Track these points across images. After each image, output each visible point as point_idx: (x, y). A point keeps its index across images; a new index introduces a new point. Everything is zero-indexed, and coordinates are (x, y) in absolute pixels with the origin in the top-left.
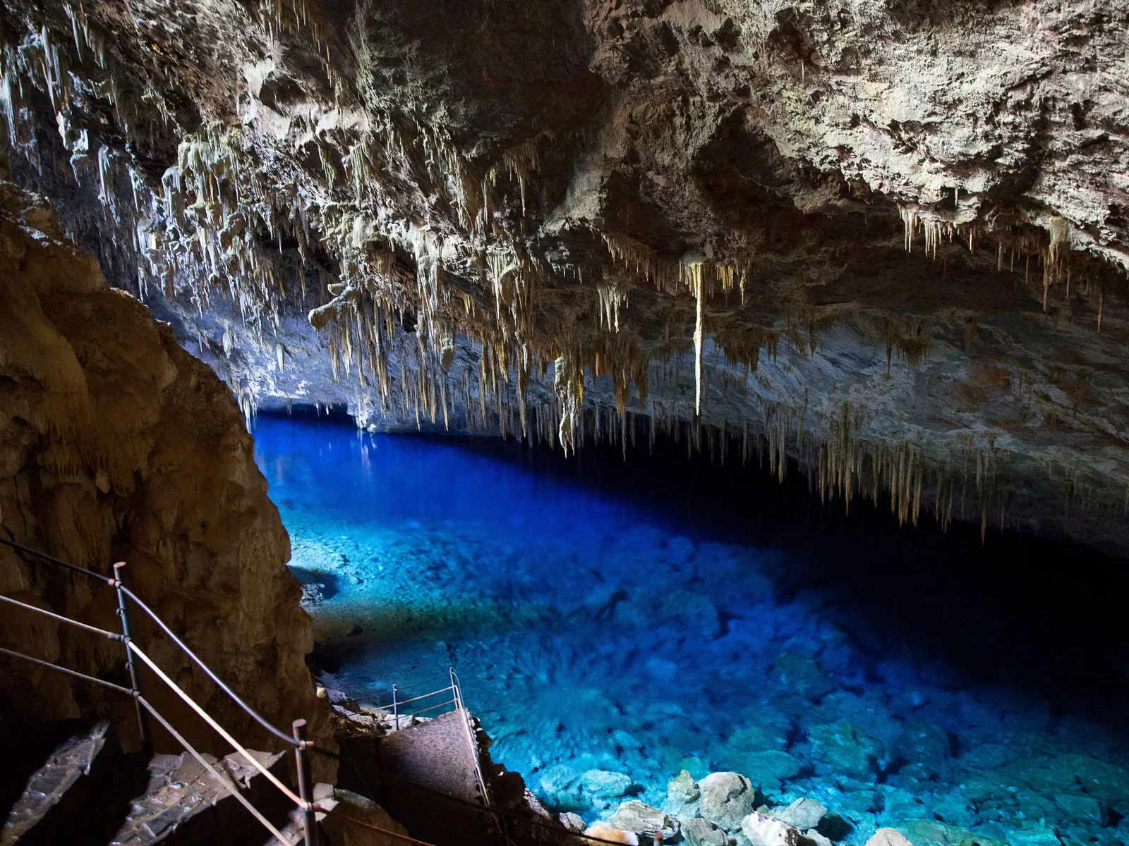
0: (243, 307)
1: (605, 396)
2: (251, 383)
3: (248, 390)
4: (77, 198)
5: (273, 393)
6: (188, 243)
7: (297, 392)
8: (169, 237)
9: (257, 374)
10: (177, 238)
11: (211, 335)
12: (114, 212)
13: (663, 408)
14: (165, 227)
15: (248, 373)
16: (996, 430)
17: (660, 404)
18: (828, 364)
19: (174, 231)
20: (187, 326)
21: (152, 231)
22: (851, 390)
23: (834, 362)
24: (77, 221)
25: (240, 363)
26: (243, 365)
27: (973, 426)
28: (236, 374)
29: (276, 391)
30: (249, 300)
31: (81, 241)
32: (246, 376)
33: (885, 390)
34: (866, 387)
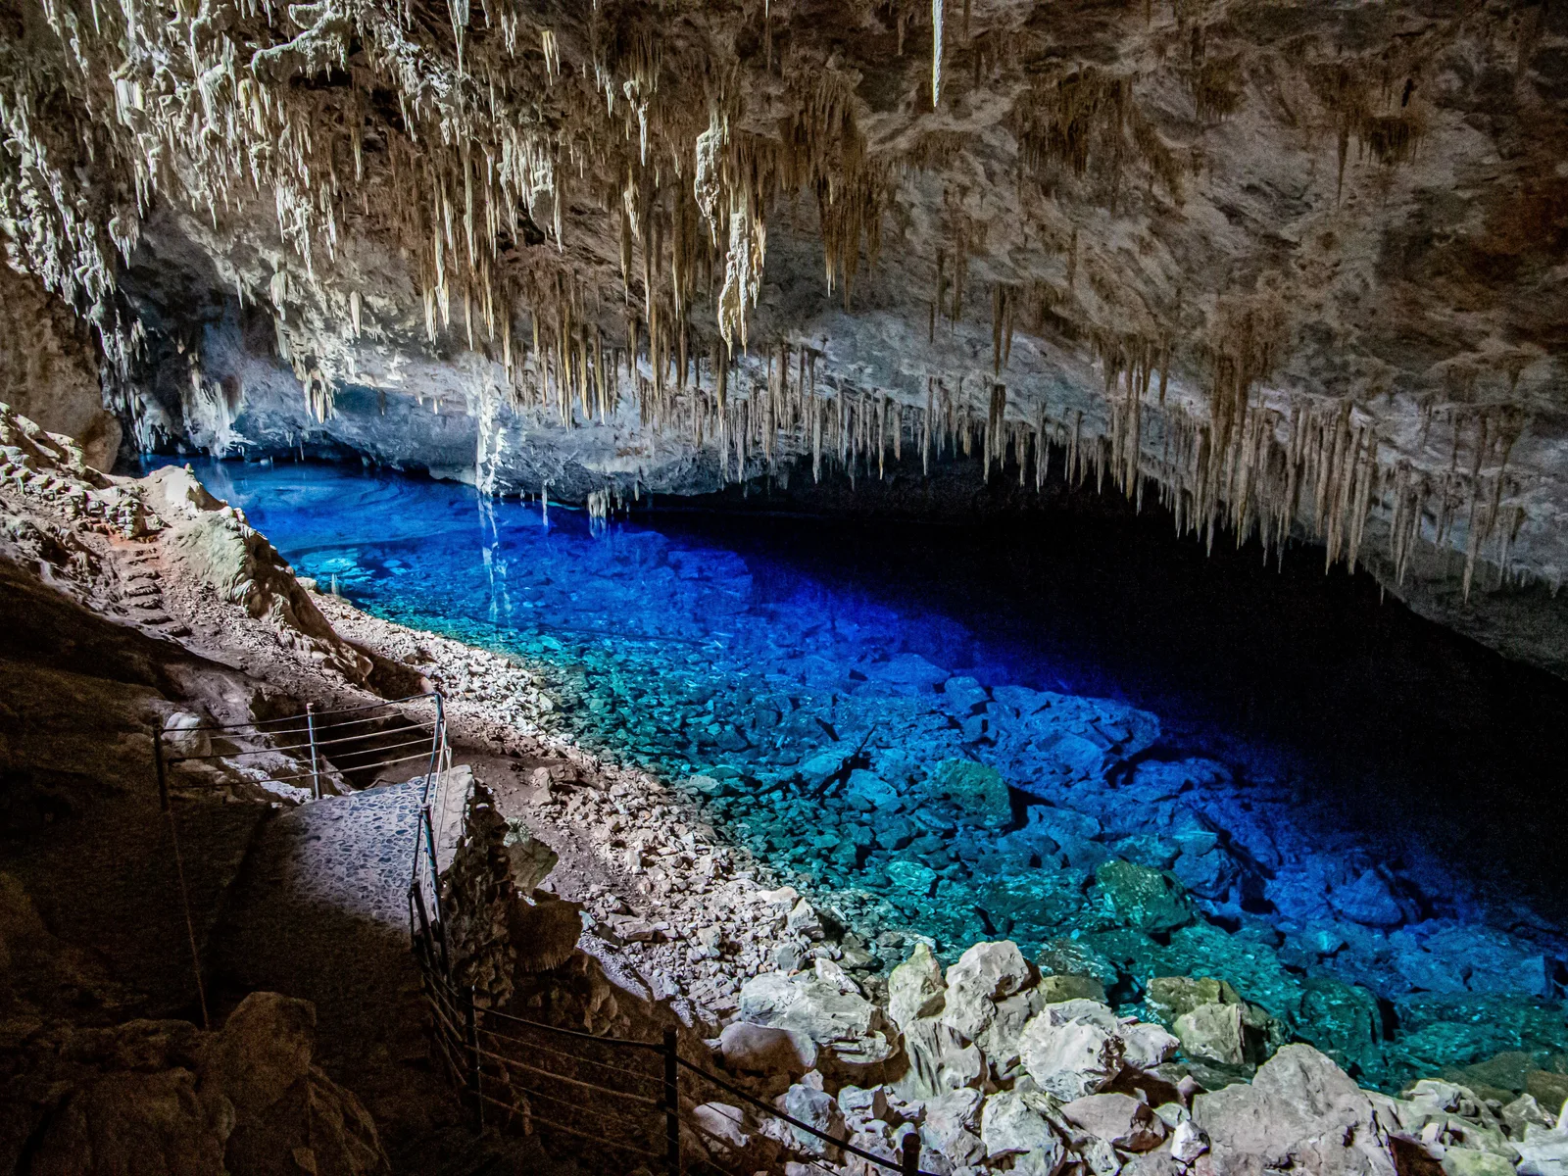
0: (280, 211)
1: (852, 367)
2: (321, 363)
3: (317, 375)
4: (28, 33)
5: (355, 380)
6: (185, 95)
7: (389, 377)
8: (158, 87)
9: (329, 348)
10: (171, 90)
11: (255, 282)
12: (76, 49)
13: (946, 392)
14: (151, 72)
15: (316, 346)
16: (1526, 348)
17: (940, 382)
18: (1221, 218)
19: (165, 76)
20: (219, 265)
21: (133, 79)
22: (1260, 284)
23: (1233, 213)
24: (33, 77)
25: (303, 330)
26: (307, 334)
27: (1482, 344)
28: (298, 348)
29: (358, 376)
30: (289, 198)
31: (43, 115)
32: (313, 351)
33: (1324, 274)
34: (1287, 274)
